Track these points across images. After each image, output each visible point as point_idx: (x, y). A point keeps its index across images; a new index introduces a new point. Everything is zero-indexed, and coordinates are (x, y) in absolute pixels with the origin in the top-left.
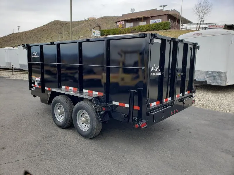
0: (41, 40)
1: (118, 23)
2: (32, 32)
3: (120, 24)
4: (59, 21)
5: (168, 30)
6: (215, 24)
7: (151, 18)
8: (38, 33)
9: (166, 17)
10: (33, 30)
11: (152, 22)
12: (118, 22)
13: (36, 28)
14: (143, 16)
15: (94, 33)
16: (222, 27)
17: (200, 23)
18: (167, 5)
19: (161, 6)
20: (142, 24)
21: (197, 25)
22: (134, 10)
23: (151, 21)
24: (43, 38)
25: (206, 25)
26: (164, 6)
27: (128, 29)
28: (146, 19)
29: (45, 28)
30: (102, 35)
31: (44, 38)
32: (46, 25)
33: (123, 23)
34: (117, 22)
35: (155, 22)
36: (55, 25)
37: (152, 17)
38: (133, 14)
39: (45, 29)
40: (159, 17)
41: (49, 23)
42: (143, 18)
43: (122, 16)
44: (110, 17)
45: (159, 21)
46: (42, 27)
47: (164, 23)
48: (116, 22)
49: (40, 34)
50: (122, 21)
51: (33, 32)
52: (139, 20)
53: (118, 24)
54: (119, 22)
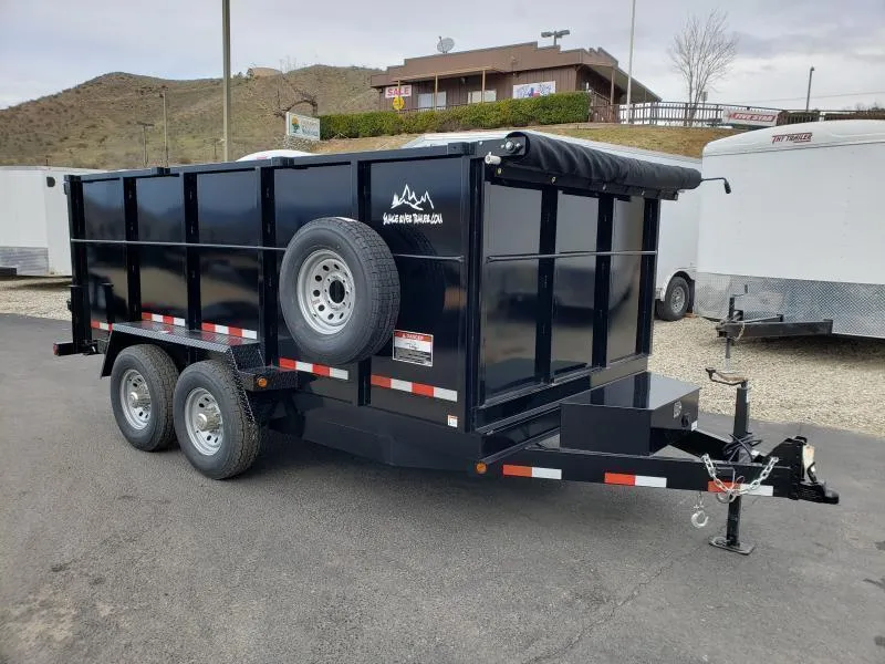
0: (56, 150)
1: (387, 93)
2: (13, 116)
3: (398, 96)
4: (130, 76)
5: (582, 126)
6: (748, 108)
7: (514, 78)
8: (41, 120)
9: (573, 74)
10: (18, 108)
11: (520, 91)
12: (387, 89)
13: (32, 101)
14: (489, 68)
15: (296, 126)
16: (770, 118)
17: (693, 101)
18: (567, 32)
19: (549, 35)
20: (484, 97)
21: (686, 109)
22: (450, 42)
23: (516, 88)
24: (61, 141)
25: (717, 110)
26: (559, 35)
27: (431, 116)
28: (497, 79)
29: (70, 103)
30: (326, 135)
31: (66, 143)
32: (77, 90)
33: (407, 91)
34: (385, 87)
35: (532, 94)
36: (116, 92)
37: (519, 73)
38: (445, 58)
39: (72, 107)
40: (547, 74)
41: (87, 83)
42: (486, 75)
43: (403, 63)
44: (336, 69)
45: (547, 88)
46: (56, 97)
47: (569, 98)
48: (382, 88)
49: (49, 125)
50: (405, 83)
51: (20, 116)
52: (472, 82)
53: (387, 96)
54: (394, 88)
